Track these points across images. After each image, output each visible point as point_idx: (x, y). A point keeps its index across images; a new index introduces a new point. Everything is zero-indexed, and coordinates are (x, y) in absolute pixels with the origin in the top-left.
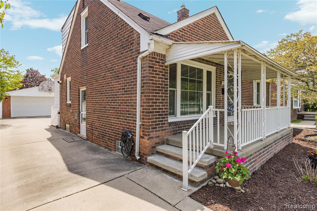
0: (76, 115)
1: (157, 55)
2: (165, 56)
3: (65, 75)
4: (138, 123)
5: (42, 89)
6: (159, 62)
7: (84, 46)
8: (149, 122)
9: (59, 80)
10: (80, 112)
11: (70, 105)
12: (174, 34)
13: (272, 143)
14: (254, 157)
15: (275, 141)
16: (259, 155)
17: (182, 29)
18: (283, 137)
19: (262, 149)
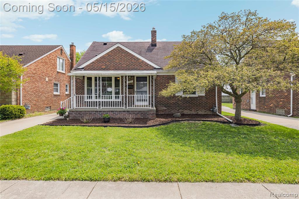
12: (88, 66)
13: (107, 112)
14: (84, 113)
15: (113, 112)
16: (90, 113)
17: (92, 62)
18: (129, 112)
19: (94, 112)
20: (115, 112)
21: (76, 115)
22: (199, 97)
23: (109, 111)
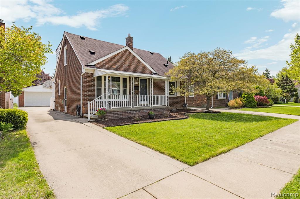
0: (63, 101)
1: (89, 74)
2: (93, 74)
3: (58, 79)
4: (81, 101)
5: (45, 87)
6: (90, 77)
7: (65, 64)
8: (85, 101)
9: (54, 81)
10: (64, 100)
11: (60, 96)
12: (99, 64)
13: (139, 110)
14: (121, 113)
15: (144, 110)
16: (126, 113)
17: (104, 61)
18: (154, 109)
19: (129, 111)
20: (145, 110)
21: (113, 115)
22: (178, 97)
23: (141, 110)
